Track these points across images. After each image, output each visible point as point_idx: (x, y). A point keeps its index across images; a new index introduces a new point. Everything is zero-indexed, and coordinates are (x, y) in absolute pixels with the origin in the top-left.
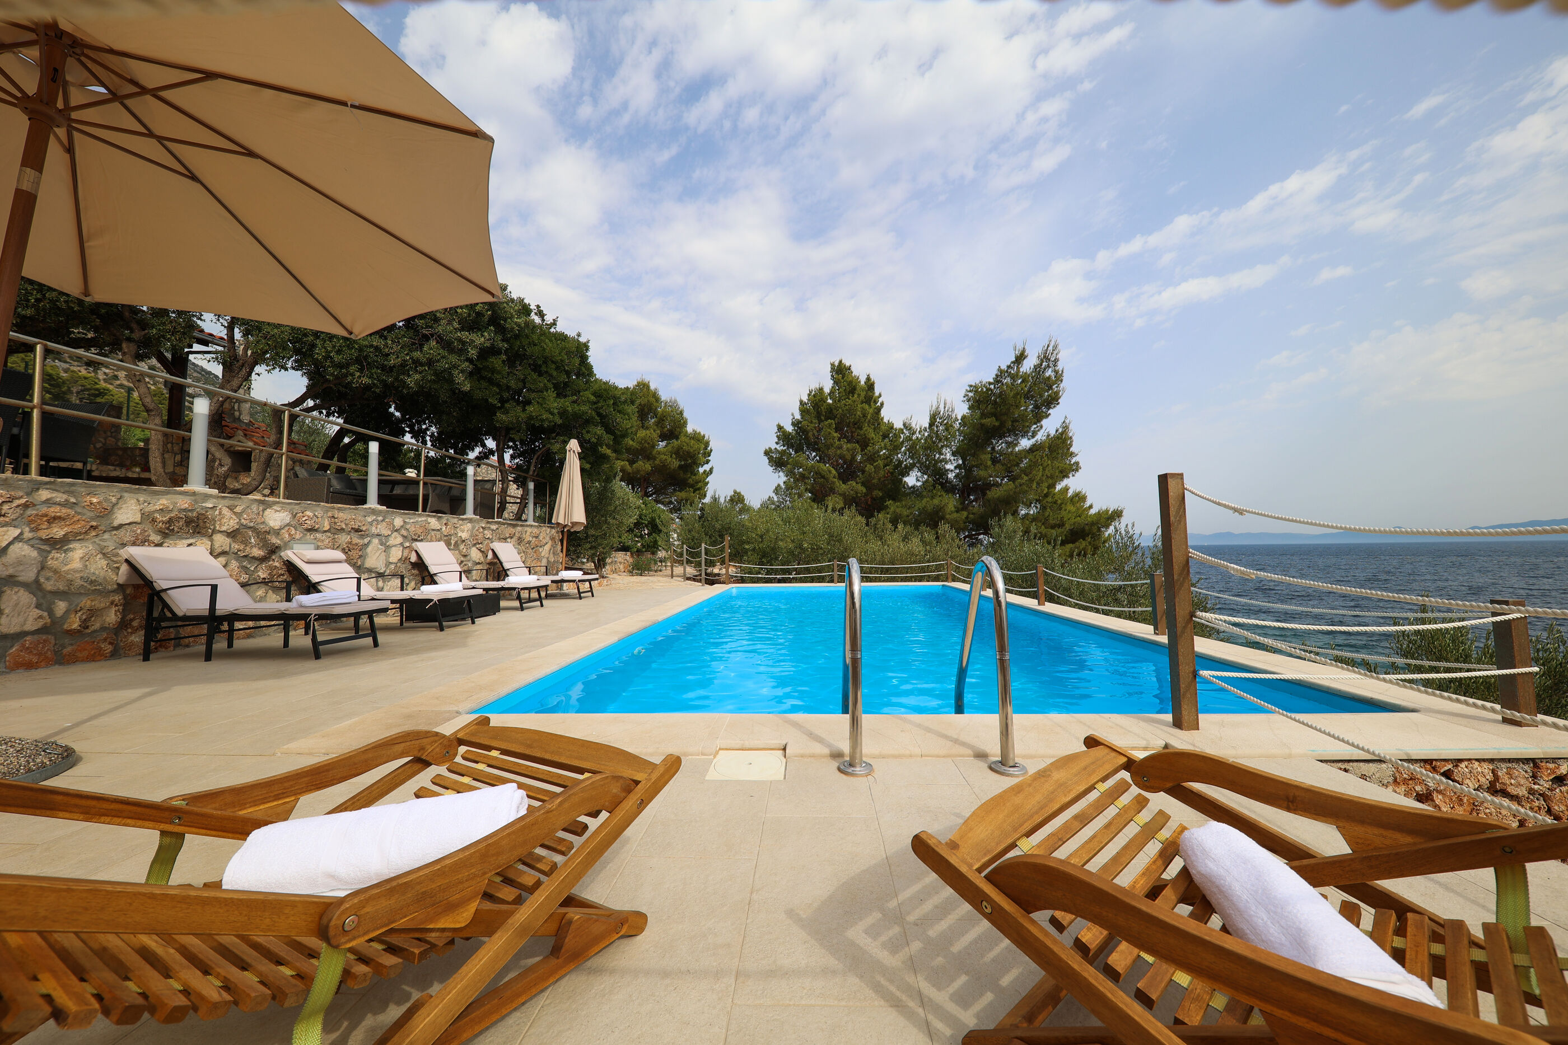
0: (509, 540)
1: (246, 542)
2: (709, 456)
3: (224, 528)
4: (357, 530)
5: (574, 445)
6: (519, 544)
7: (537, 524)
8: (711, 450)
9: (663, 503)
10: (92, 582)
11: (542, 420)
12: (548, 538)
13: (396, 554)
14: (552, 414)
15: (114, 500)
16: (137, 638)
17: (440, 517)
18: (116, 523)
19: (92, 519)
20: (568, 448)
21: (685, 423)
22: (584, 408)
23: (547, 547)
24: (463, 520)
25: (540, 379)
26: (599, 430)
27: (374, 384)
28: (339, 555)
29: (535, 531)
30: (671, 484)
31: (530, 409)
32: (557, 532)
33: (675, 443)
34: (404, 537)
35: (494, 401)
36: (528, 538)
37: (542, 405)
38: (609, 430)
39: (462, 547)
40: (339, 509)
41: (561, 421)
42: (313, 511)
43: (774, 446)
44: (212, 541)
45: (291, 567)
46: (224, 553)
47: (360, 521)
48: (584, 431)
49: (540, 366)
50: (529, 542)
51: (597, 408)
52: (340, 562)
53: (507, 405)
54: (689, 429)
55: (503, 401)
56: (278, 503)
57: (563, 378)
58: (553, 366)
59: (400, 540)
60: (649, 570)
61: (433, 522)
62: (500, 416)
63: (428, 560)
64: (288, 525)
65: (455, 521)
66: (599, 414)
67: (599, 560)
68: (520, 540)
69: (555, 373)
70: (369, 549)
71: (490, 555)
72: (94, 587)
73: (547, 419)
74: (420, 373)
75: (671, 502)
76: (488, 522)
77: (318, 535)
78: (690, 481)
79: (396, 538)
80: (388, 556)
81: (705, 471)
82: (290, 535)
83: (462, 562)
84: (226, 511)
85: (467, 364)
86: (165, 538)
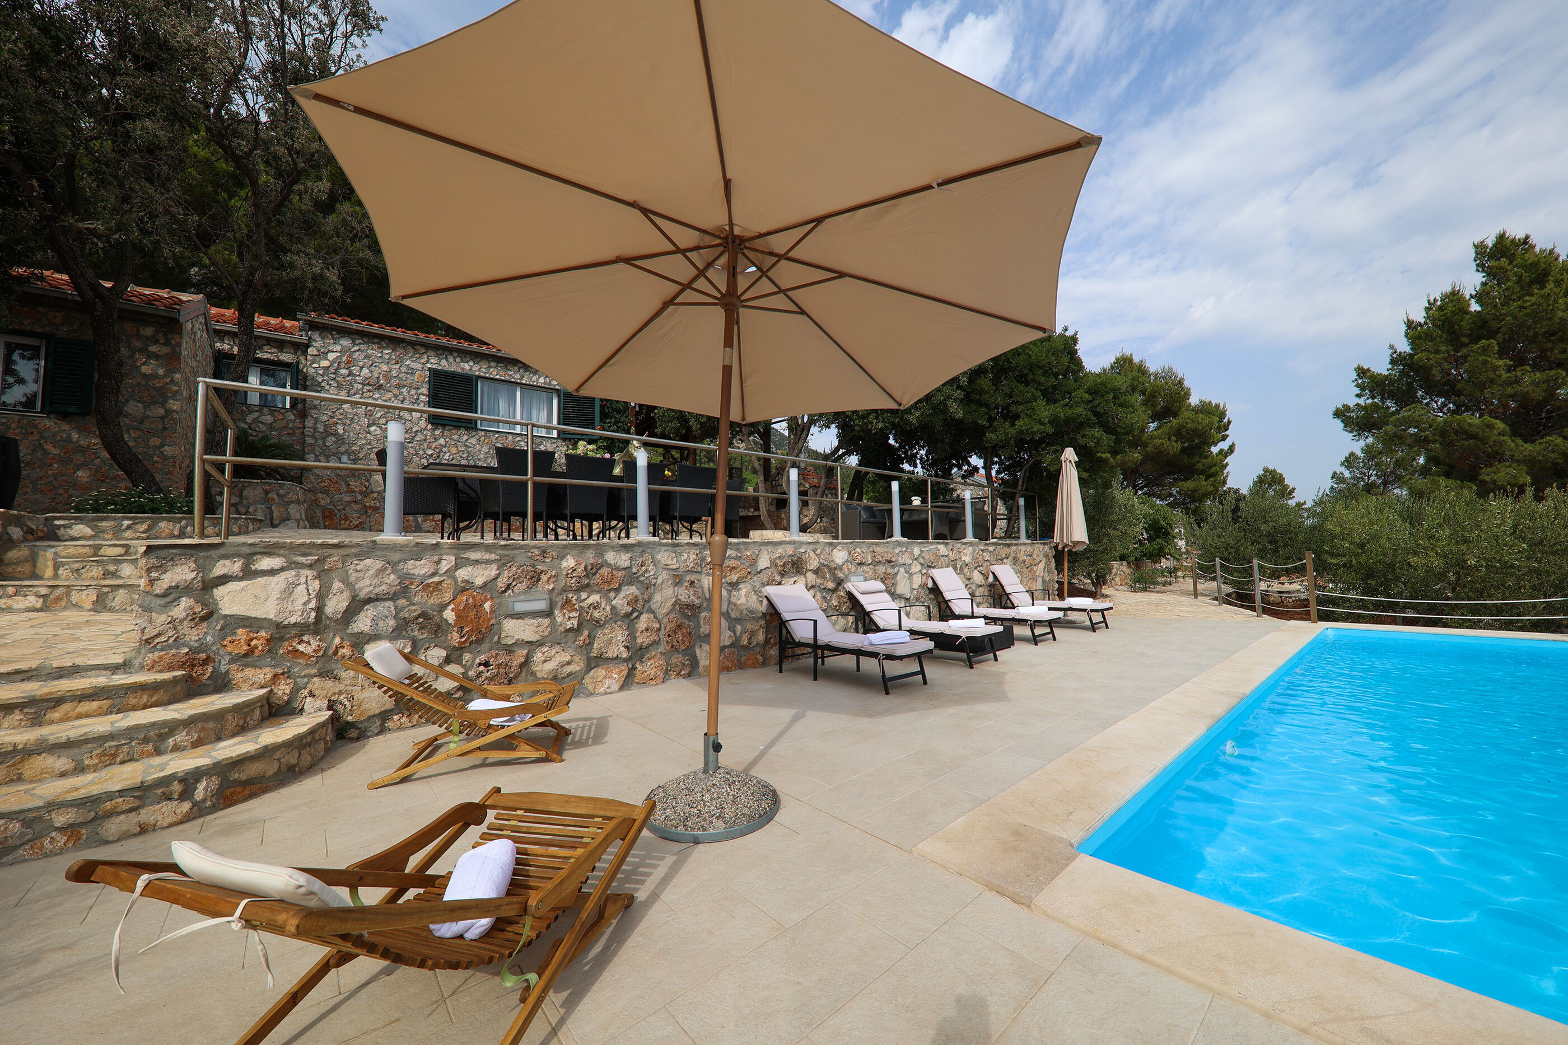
0: (1005, 561)
1: (824, 578)
2: (1226, 430)
3: (811, 568)
4: (890, 562)
5: (1069, 454)
6: (1014, 564)
7: (1029, 541)
8: (1229, 422)
9: (1159, 497)
10: (751, 612)
11: (1033, 433)
12: (1041, 556)
13: (917, 581)
14: (1042, 424)
15: (757, 552)
16: (774, 652)
17: (947, 543)
18: (759, 570)
19: (748, 567)
20: (1063, 458)
21: (1187, 394)
22: (1078, 410)
23: (1042, 565)
24: (965, 544)
25: (1028, 389)
26: (1097, 432)
27: (886, 426)
28: (879, 585)
29: (1029, 549)
30: (1169, 473)
31: (1020, 423)
32: (1050, 548)
33: (1174, 422)
34: (922, 564)
35: (983, 422)
36: (1022, 557)
37: (1031, 416)
38: (1108, 430)
39: (966, 570)
40: (877, 544)
41: (1053, 430)
42: (861, 548)
43: (1352, 402)
44: (806, 578)
45: (851, 596)
46: (813, 587)
47: (891, 554)
48: (1079, 436)
49: (1026, 375)
50: (1024, 561)
51: (1093, 407)
52: (881, 592)
53: (995, 423)
54: (1194, 400)
55: (991, 420)
56: (840, 543)
57: (1052, 381)
58: (1041, 372)
59: (919, 567)
60: (1155, 583)
61: (942, 549)
62: (990, 436)
63: (942, 587)
64: (847, 561)
65: (959, 545)
66: (1096, 414)
67: (1098, 577)
68: (1015, 560)
69: (1042, 379)
70: (898, 577)
71: (991, 579)
72: (751, 615)
73: (1038, 430)
74: (920, 409)
75: (1171, 495)
76: (986, 545)
77: (865, 568)
78: (1200, 466)
79: (916, 566)
80: (911, 583)
81: (1221, 451)
82: (849, 569)
83: (967, 585)
84: (812, 554)
85: (959, 392)
86: (782, 577)
